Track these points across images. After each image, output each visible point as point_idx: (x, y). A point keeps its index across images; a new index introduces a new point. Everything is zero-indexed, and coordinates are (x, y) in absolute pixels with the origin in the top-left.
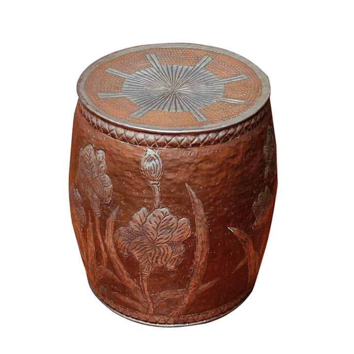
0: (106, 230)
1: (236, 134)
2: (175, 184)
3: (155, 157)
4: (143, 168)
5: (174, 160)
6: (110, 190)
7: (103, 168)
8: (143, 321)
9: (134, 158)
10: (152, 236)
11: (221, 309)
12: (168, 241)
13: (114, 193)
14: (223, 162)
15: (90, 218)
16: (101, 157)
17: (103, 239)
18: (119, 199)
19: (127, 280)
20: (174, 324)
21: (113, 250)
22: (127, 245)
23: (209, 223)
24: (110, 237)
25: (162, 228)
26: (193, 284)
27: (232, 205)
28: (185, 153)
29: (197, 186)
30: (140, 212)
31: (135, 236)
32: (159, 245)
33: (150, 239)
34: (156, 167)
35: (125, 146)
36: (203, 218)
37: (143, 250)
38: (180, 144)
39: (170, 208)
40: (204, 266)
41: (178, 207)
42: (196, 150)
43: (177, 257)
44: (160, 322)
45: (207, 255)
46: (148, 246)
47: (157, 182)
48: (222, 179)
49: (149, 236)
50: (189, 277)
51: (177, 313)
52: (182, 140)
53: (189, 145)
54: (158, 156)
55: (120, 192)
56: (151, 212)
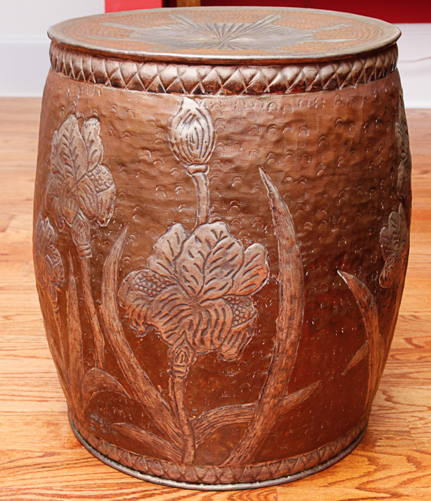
0: (103, 284)
1: (351, 78)
2: (237, 169)
3: (198, 114)
4: (176, 139)
5: (235, 118)
6: (109, 196)
7: (97, 154)
8: (173, 480)
9: (158, 120)
10: (193, 283)
11: (318, 454)
12: (224, 295)
13: (118, 201)
14: (330, 129)
15: (72, 268)
16: (93, 131)
17: (97, 305)
18: (128, 211)
19: (144, 389)
20: (233, 483)
21: (117, 324)
22: (144, 309)
23: (303, 257)
24: (110, 298)
25: (214, 265)
26: (272, 390)
27: (346, 225)
28: (258, 106)
29: (281, 175)
30: (171, 234)
31: (160, 286)
32: (209, 302)
33: (189, 289)
34: (200, 135)
35: (140, 98)
36: (292, 244)
37: (175, 316)
38: (247, 85)
39: (229, 222)
40: (294, 352)
41: (245, 220)
42: (278, 98)
43: (243, 328)
44: (205, 480)
45: (299, 326)
46: (185, 307)
47: (203, 167)
48: (328, 166)
49: (187, 284)
50: (264, 376)
51: (239, 458)
52: (253, 76)
53: (265, 87)
54: (205, 112)
55: (129, 197)
56: (192, 233)
